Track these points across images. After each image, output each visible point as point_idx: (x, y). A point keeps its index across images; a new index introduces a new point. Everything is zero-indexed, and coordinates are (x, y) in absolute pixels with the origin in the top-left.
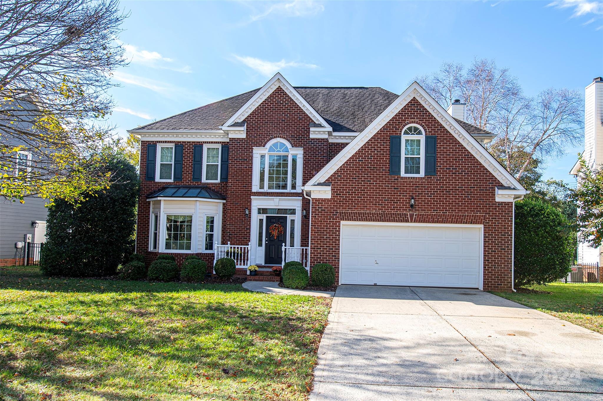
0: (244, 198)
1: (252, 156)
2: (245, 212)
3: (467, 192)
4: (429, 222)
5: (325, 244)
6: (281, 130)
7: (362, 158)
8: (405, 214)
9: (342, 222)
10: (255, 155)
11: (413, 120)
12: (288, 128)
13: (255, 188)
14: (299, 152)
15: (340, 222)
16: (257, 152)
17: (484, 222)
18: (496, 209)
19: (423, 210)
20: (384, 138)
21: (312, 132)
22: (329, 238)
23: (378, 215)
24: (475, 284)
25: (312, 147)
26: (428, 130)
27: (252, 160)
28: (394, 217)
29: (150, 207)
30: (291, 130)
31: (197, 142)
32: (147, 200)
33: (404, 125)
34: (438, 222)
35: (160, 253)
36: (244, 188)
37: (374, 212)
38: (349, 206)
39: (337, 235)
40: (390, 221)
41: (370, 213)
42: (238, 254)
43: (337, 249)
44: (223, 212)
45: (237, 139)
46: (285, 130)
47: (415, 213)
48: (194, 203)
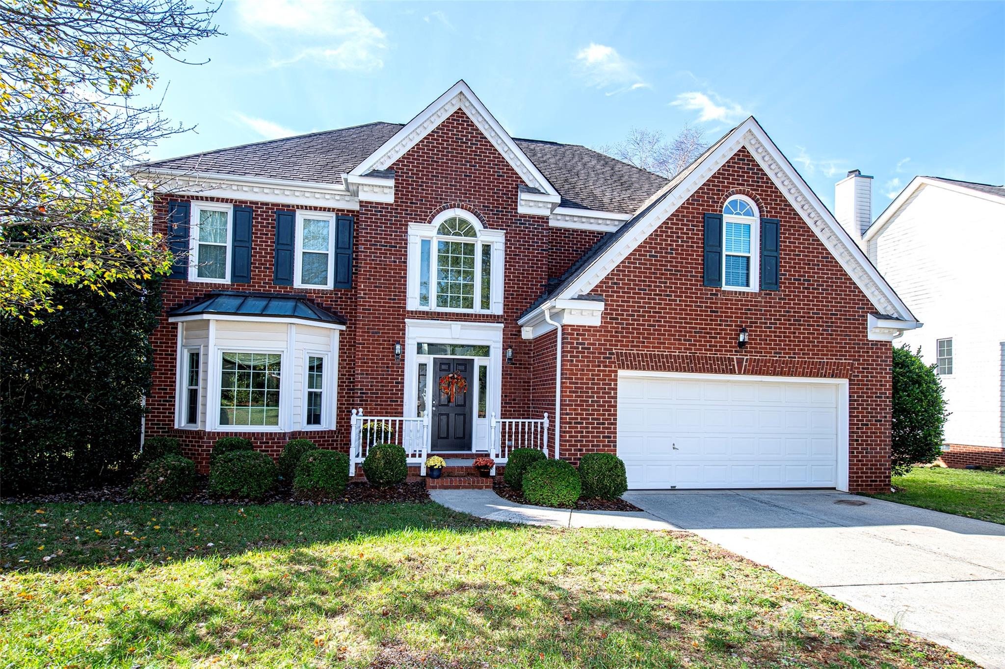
0: (391, 322)
1: (407, 240)
2: (394, 349)
3: (827, 322)
4: (768, 374)
5: (591, 415)
6: (463, 193)
7: (655, 252)
8: (729, 358)
9: (621, 373)
10: (411, 239)
11: (741, 188)
12: (477, 191)
13: (413, 303)
14: (497, 239)
15: (616, 372)
16: (417, 233)
17: (851, 374)
18: (868, 352)
19: (758, 352)
20: (693, 217)
21: (523, 203)
22: (597, 402)
23: (683, 361)
24: (831, 481)
25: (522, 231)
26: (765, 209)
27: (406, 248)
28: (711, 364)
29: (176, 336)
30: (482, 195)
31: (283, 206)
32: (171, 320)
33: (726, 196)
34: (782, 374)
35: (209, 433)
36: (390, 303)
37: (677, 354)
38: (633, 342)
39: (612, 397)
40: (704, 372)
41: (670, 355)
42: (386, 433)
43: (612, 424)
44: (340, 349)
45: (376, 203)
46: (472, 194)
47: (745, 358)
48: (285, 327)
